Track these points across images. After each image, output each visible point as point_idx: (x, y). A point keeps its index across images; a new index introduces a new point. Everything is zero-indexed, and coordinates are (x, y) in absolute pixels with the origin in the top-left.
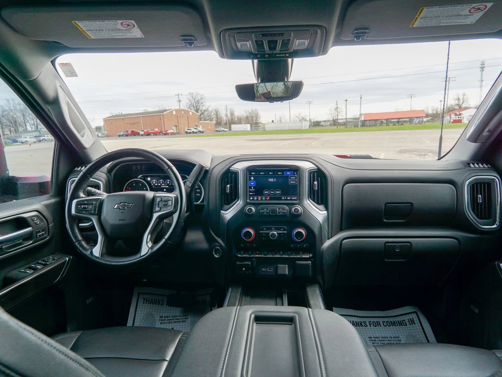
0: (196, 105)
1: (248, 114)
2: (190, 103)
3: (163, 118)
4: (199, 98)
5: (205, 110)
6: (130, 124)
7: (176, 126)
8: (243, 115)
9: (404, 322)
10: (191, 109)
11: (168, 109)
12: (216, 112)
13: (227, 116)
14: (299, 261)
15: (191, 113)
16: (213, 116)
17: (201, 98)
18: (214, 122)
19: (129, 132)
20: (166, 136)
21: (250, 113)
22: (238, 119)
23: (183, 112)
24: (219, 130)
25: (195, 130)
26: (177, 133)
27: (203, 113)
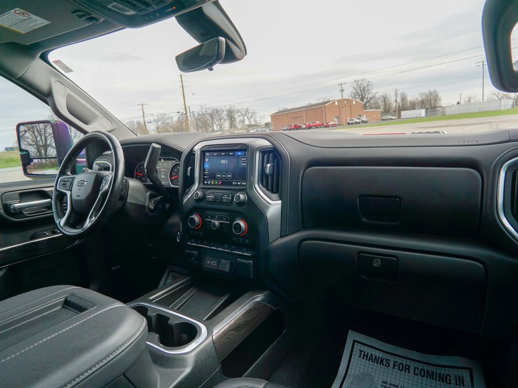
0: (362, 92)
1: (424, 97)
2: (355, 92)
3: (325, 110)
4: (365, 85)
5: (371, 98)
6: (294, 118)
7: (338, 117)
8: (417, 99)
9: (448, 377)
10: (356, 98)
11: (331, 100)
12: (384, 98)
13: (396, 102)
14: (241, 258)
15: (354, 103)
16: (380, 104)
17: (368, 85)
18: (382, 109)
19: (293, 127)
20: (327, 128)
21: (427, 96)
22: (410, 104)
23: (346, 102)
24: (386, 118)
25: (358, 121)
26: (339, 125)
27: (369, 101)
